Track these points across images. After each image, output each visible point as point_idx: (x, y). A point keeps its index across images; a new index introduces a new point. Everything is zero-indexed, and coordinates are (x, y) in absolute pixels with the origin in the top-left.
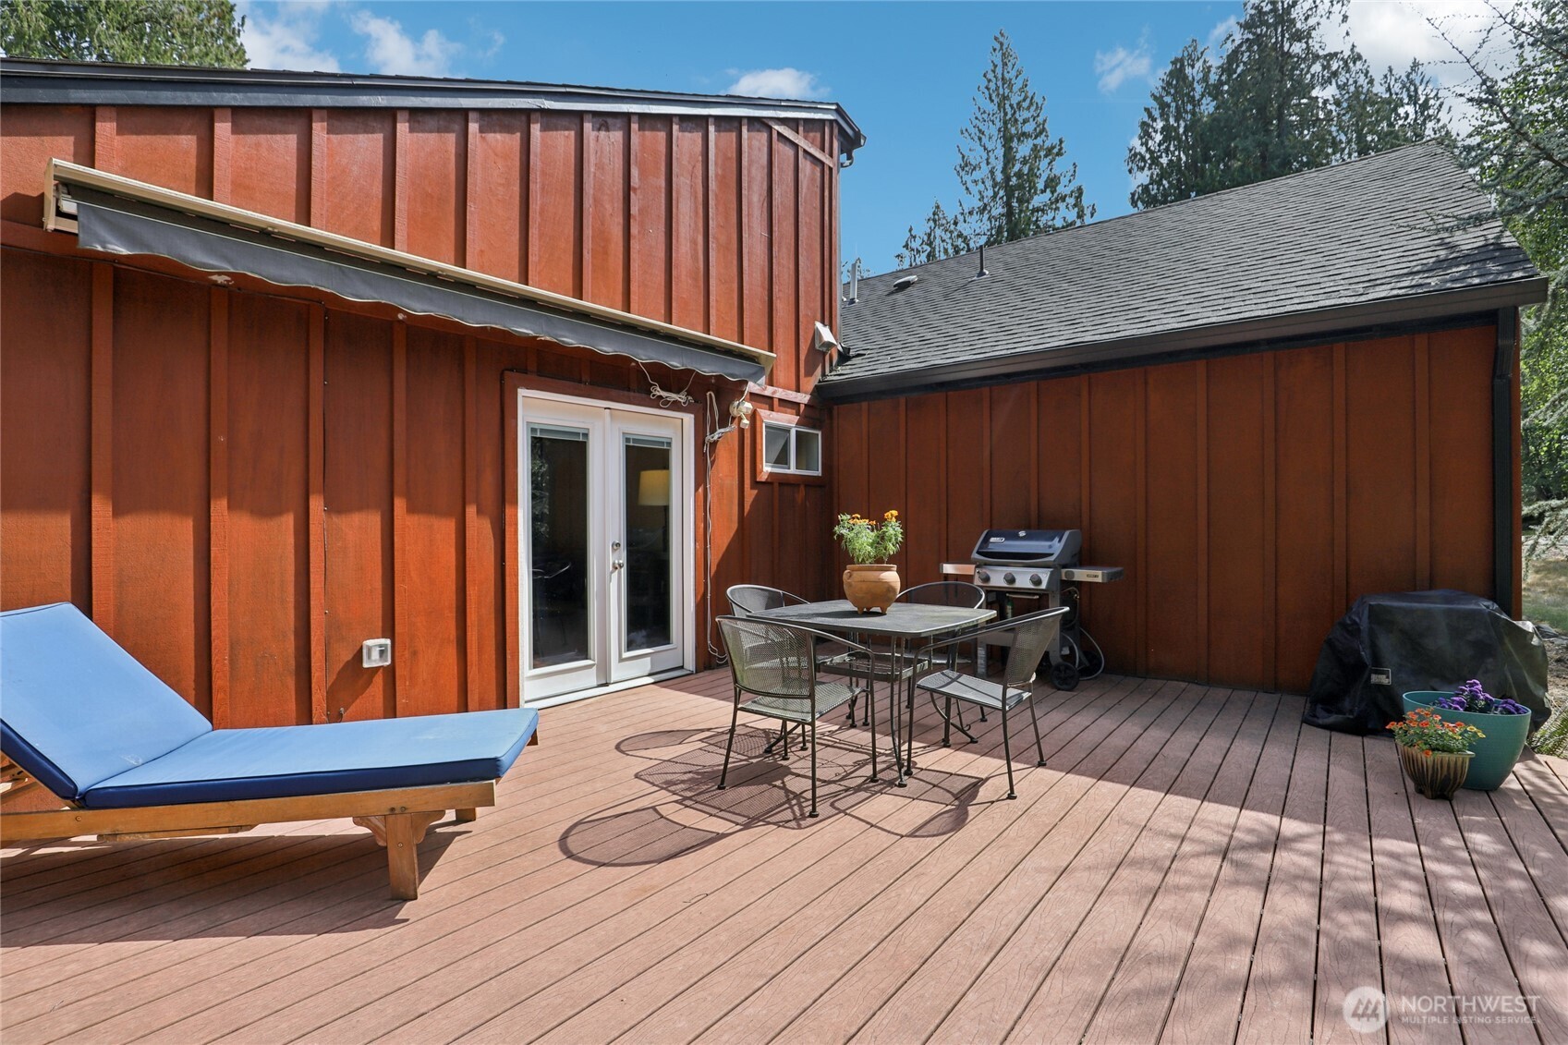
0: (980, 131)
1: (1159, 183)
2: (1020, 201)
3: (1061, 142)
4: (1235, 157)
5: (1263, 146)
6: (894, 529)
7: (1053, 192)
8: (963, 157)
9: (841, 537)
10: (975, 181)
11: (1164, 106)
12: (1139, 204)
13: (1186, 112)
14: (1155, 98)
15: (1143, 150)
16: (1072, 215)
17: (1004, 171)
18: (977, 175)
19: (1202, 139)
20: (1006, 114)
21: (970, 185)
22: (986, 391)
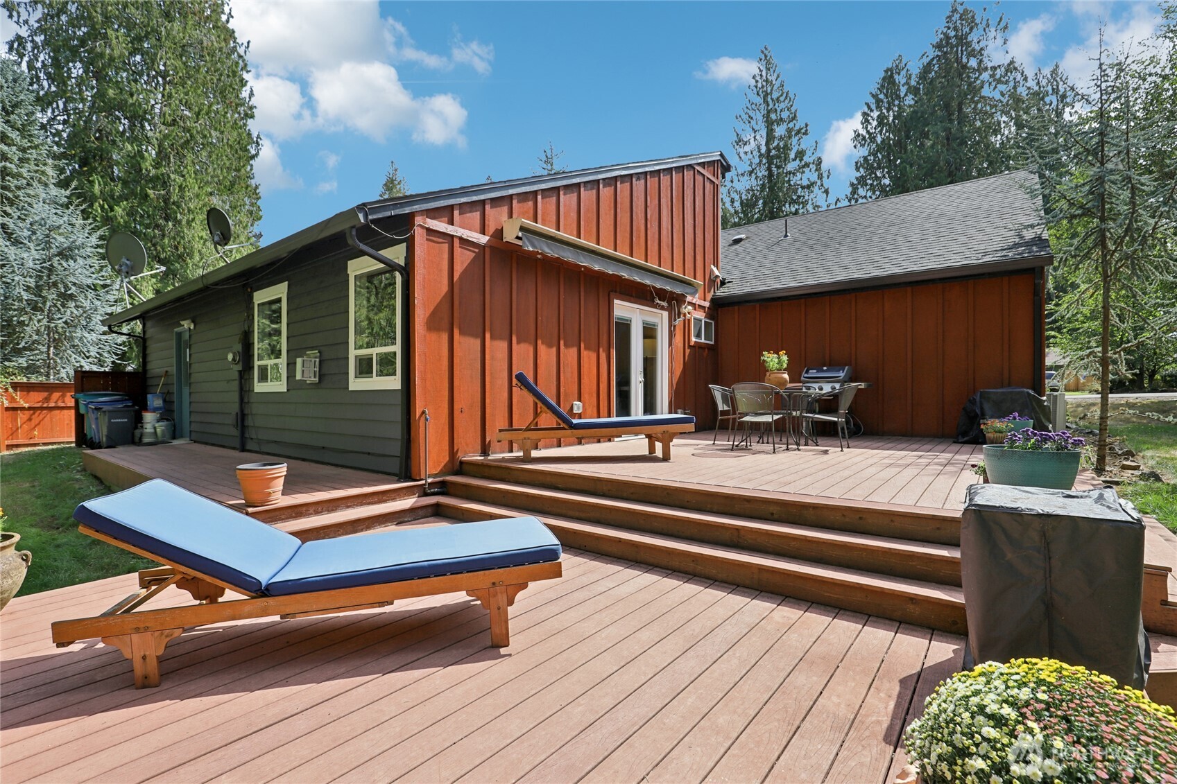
0: (749, 117)
1: (875, 155)
2: (778, 167)
3: (807, 125)
4: (928, 138)
5: (948, 130)
6: (785, 358)
7: (801, 161)
8: (738, 135)
9: (764, 361)
10: (746, 153)
11: (879, 101)
12: (861, 169)
13: (894, 105)
14: (873, 96)
15: (864, 133)
16: (814, 177)
17: (767, 144)
18: (747, 148)
19: (905, 126)
20: (768, 105)
21: (742, 155)
22: (803, 301)
